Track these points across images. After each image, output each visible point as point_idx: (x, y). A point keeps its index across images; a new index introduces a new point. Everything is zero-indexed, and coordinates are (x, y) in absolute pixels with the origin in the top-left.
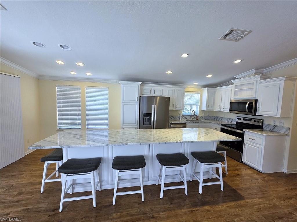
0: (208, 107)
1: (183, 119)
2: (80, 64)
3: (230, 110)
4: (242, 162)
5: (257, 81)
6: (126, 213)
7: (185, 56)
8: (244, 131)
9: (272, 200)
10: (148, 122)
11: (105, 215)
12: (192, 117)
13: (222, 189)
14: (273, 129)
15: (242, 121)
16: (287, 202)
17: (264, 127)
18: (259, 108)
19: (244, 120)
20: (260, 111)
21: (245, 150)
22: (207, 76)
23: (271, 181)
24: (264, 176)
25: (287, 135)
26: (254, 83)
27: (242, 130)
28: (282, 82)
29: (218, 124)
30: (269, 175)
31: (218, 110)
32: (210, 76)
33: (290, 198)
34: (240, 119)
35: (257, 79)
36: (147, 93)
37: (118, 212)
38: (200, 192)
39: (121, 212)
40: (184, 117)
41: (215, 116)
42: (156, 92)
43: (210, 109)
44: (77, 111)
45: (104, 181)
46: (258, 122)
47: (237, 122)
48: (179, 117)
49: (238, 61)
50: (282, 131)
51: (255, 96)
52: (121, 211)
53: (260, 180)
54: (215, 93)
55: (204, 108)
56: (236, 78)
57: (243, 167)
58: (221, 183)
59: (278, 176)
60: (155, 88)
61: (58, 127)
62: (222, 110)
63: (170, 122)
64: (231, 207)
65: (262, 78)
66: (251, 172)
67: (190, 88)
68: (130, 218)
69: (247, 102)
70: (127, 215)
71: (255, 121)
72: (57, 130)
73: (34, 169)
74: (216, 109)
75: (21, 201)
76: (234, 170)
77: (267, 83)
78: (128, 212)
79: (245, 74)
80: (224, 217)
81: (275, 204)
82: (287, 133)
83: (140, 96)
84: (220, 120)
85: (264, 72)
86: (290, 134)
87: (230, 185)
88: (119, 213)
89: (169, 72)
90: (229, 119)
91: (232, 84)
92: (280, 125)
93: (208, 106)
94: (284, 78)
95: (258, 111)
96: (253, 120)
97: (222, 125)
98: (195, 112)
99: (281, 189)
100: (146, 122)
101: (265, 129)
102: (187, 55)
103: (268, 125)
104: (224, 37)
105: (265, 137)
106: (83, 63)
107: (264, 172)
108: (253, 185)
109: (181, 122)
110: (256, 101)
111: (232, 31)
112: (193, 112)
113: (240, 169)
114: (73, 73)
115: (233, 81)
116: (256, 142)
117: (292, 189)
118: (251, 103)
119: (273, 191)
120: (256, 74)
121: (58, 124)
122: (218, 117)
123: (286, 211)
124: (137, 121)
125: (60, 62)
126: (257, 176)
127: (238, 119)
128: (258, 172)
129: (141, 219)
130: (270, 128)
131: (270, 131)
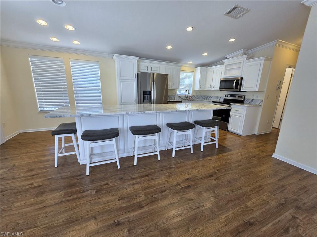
0: (200, 86)
1: (178, 99)
2: (70, 27)
3: (220, 88)
4: (228, 130)
5: (244, 60)
7: (190, 29)
8: (231, 105)
9: (249, 149)
10: (147, 100)
12: (186, 97)
13: (217, 147)
14: (252, 102)
15: (229, 98)
16: (257, 149)
17: (245, 101)
18: (243, 85)
19: (230, 96)
20: (244, 87)
21: (231, 120)
22: (203, 55)
23: (248, 139)
24: (243, 137)
25: (260, 106)
26: (241, 62)
27: (230, 104)
28: (263, 62)
29: (209, 101)
30: (246, 136)
31: (209, 89)
32: (205, 54)
33: (259, 147)
34: (227, 96)
35: (244, 59)
36: (144, 70)
37: (142, 169)
38: (202, 150)
40: (179, 96)
41: (205, 96)
42: (152, 70)
43: (202, 89)
44: (62, 89)
45: (120, 150)
46: (241, 97)
47: (225, 99)
48: (174, 96)
49: (232, 40)
50: (257, 104)
51: (241, 74)
52: (145, 168)
53: (240, 140)
54: (207, 73)
55: (197, 88)
56: (226, 58)
57: (227, 134)
58: (216, 142)
59: (252, 137)
60: (152, 65)
61: (40, 109)
62: (213, 89)
63: (168, 101)
64: (224, 156)
65: (248, 58)
66: (234, 136)
67: (185, 67)
69: (235, 80)
71: (239, 97)
72: (38, 111)
73: (29, 151)
74: (207, 88)
75: (37, 174)
76: (222, 136)
77: (251, 62)
79: (236, 54)
80: (221, 161)
81: (250, 151)
82: (260, 104)
83: (138, 73)
84: (210, 98)
85: (250, 52)
86: (263, 105)
87: (222, 144)
89: (169, 47)
90: (218, 97)
91: (223, 63)
92: (257, 98)
93: (201, 85)
94: (264, 58)
96: (237, 96)
97: (213, 102)
98: (189, 92)
99: (254, 143)
100: (145, 100)
101: (246, 102)
102: (192, 28)
103: (248, 99)
104: (228, 13)
105: (246, 107)
106: (73, 27)
107: (243, 135)
108: (237, 143)
109: (176, 100)
110: (242, 78)
111: (236, 8)
112: (187, 91)
113: (226, 135)
114: (55, 39)
115: (224, 61)
116: (239, 113)
117: (260, 143)
118: (238, 81)
119: (249, 145)
120: (244, 54)
121: (39, 105)
122: (208, 96)
123: (257, 153)
124: (136, 99)
125: (42, 22)
126: (238, 138)
127: (225, 96)
128: (239, 136)
130: (250, 101)
131: (249, 104)
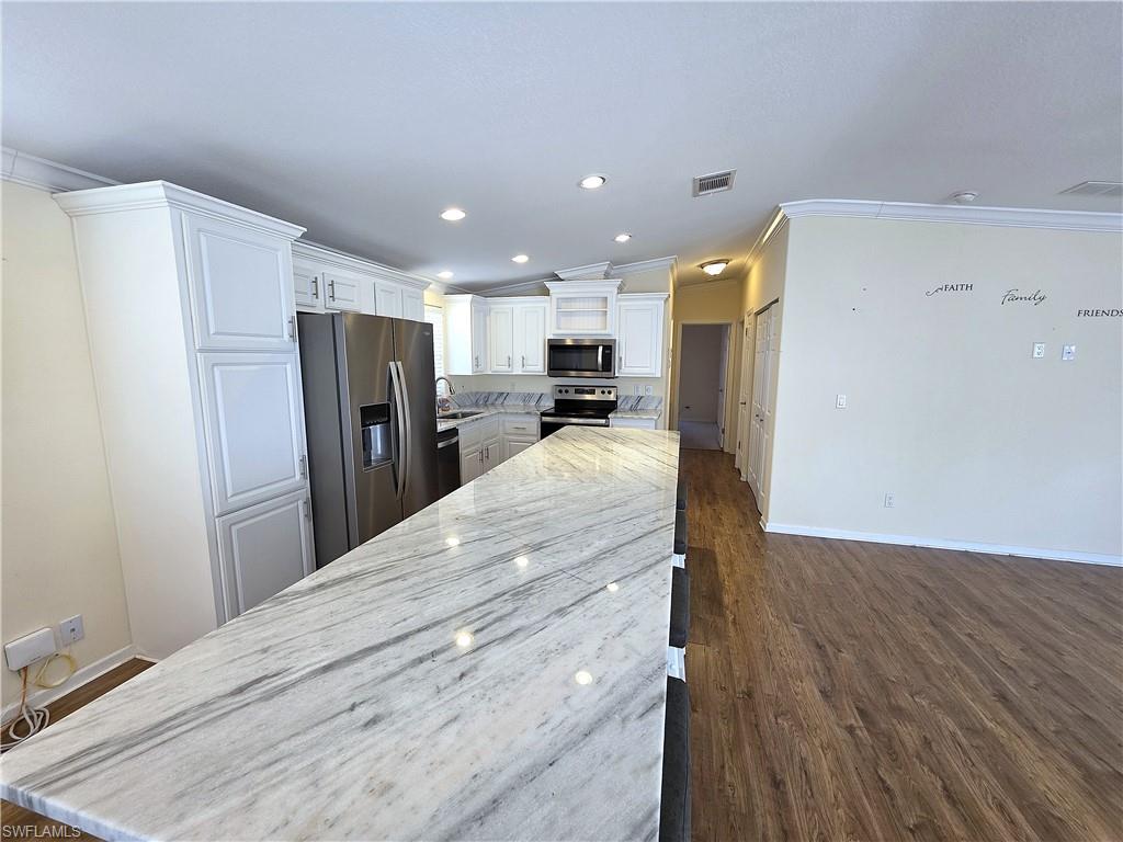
0: (476, 361)
3: (550, 369)
5: (612, 293)
6: (727, 754)
8: (609, 419)
11: (732, 827)
14: (637, 403)
15: (571, 397)
17: (618, 404)
18: (620, 359)
19: (577, 392)
20: (623, 367)
22: (514, 259)
26: (606, 298)
28: (661, 304)
29: (528, 414)
31: (504, 369)
34: (566, 392)
35: (610, 289)
37: (722, 779)
39: (723, 767)
41: (477, 393)
42: (336, 294)
43: (481, 370)
46: (608, 392)
47: (558, 402)
49: (624, 238)
52: (716, 766)
54: (486, 316)
55: (463, 368)
56: (559, 279)
62: (518, 371)
64: (732, 573)
68: (748, 749)
69: (598, 347)
70: (735, 754)
71: (602, 392)
74: (497, 366)
77: (633, 301)
78: (726, 748)
84: (501, 400)
88: (728, 777)
90: (529, 396)
91: (547, 292)
92: (649, 394)
93: (477, 359)
95: (620, 368)
96: (598, 391)
97: (543, 414)
101: (620, 407)
102: (601, 183)
103: (627, 398)
110: (609, 342)
115: (548, 284)
118: (607, 348)
127: (559, 391)
129: (754, 722)
130: (632, 402)
131: (631, 410)
